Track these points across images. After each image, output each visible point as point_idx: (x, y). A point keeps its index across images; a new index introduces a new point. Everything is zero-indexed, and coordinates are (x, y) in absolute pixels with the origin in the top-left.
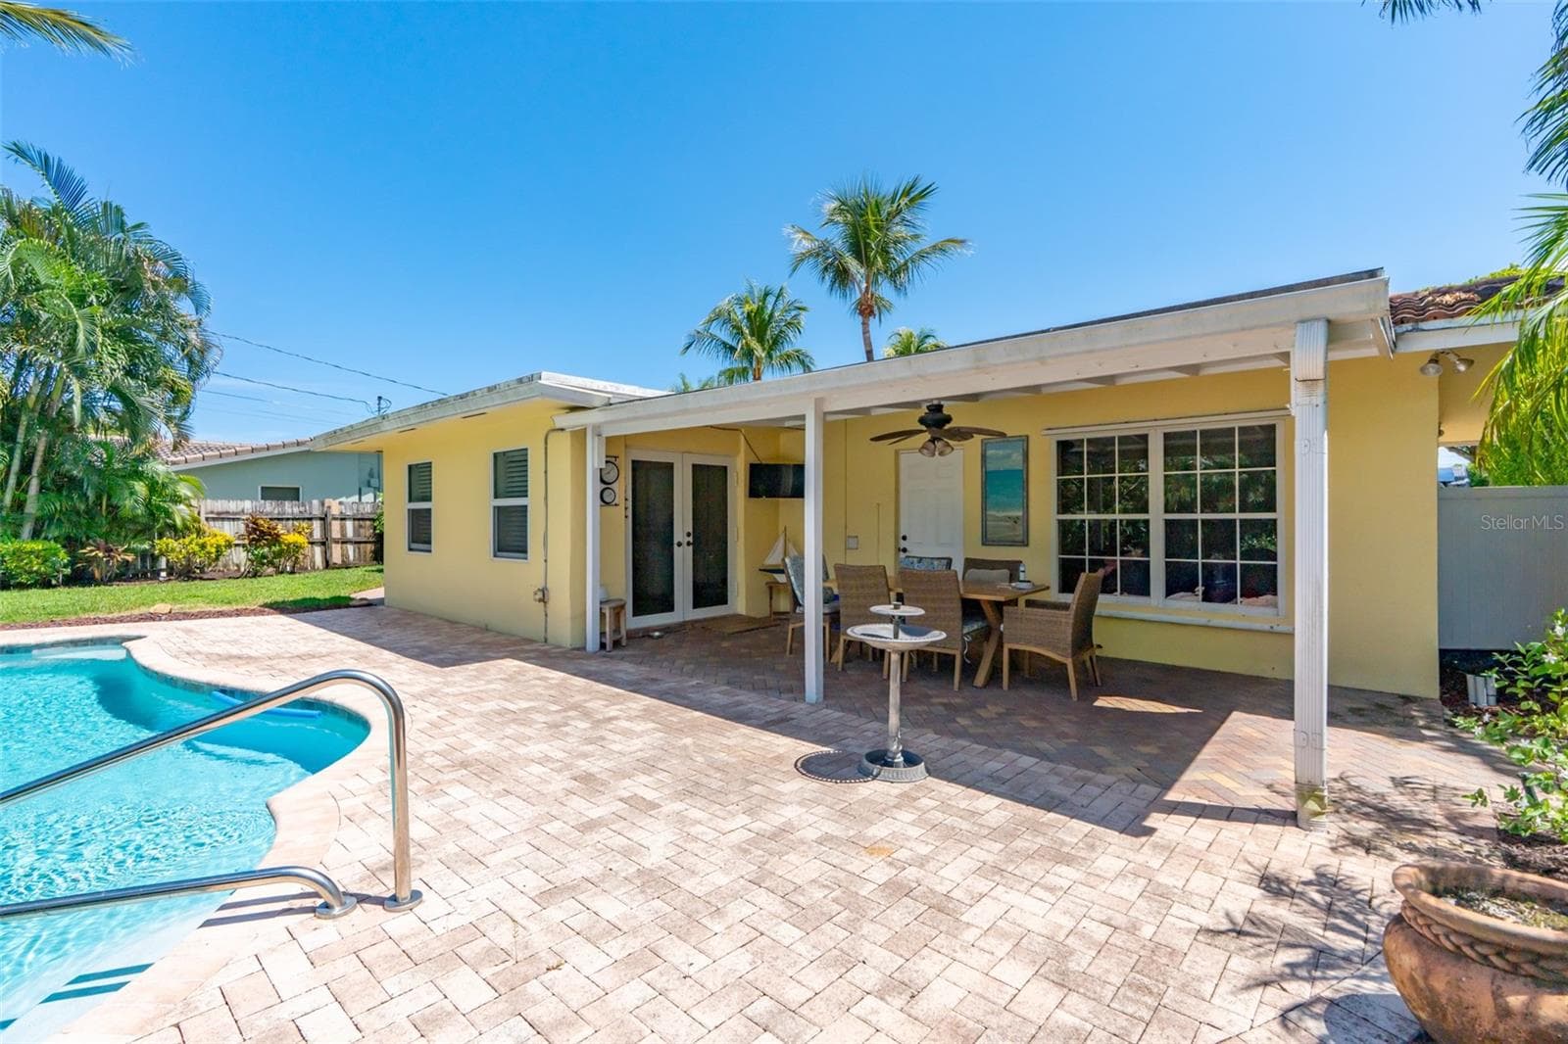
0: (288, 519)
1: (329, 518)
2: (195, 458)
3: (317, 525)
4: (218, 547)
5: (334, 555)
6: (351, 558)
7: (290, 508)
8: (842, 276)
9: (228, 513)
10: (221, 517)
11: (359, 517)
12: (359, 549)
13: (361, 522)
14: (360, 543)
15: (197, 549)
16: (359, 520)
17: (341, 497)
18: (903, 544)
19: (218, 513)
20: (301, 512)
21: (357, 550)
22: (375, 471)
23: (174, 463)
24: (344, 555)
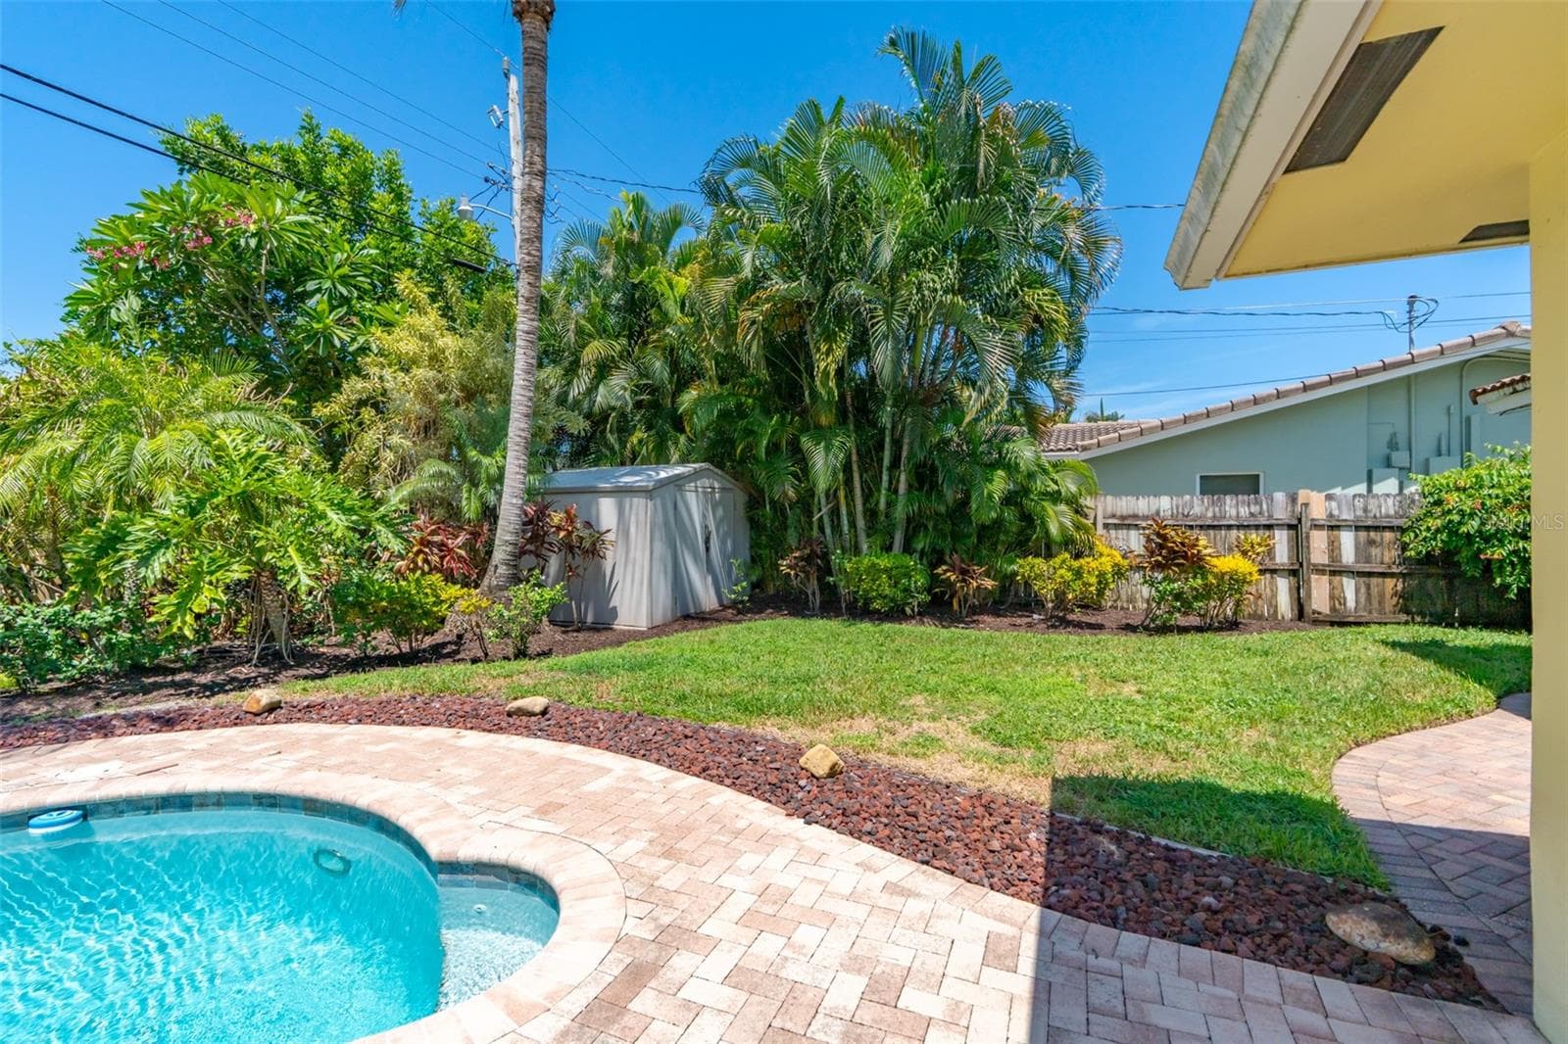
0: (1229, 527)
1: (1306, 525)
2: (1110, 439)
3: (1281, 540)
4: (1101, 575)
5: (1314, 593)
6: (1351, 603)
7: (1233, 508)
9: (1135, 516)
10: (1126, 523)
11: (1369, 523)
12: (1368, 588)
13: (1372, 534)
14: (1370, 574)
15: (1069, 576)
16: (1368, 528)
17: (1333, 487)
19: (1123, 518)
20: (1252, 515)
21: (1363, 590)
22: (1402, 440)
23: (1085, 449)
24: (1336, 597)
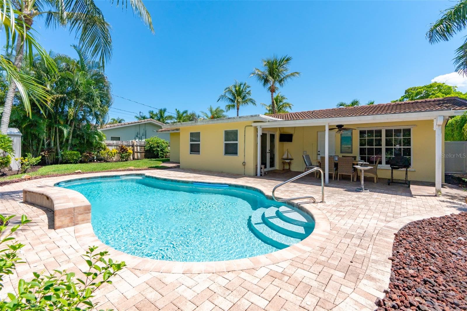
1: (134, 146)
4: (115, 153)
5: (135, 156)
6: (139, 157)
8: (266, 81)
9: (110, 144)
11: (141, 145)
12: (141, 154)
13: (141, 147)
18: (318, 153)
19: (108, 144)
20: (127, 144)
22: (139, 133)
24: (138, 156)
